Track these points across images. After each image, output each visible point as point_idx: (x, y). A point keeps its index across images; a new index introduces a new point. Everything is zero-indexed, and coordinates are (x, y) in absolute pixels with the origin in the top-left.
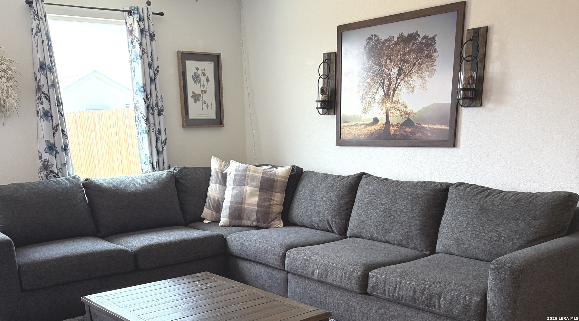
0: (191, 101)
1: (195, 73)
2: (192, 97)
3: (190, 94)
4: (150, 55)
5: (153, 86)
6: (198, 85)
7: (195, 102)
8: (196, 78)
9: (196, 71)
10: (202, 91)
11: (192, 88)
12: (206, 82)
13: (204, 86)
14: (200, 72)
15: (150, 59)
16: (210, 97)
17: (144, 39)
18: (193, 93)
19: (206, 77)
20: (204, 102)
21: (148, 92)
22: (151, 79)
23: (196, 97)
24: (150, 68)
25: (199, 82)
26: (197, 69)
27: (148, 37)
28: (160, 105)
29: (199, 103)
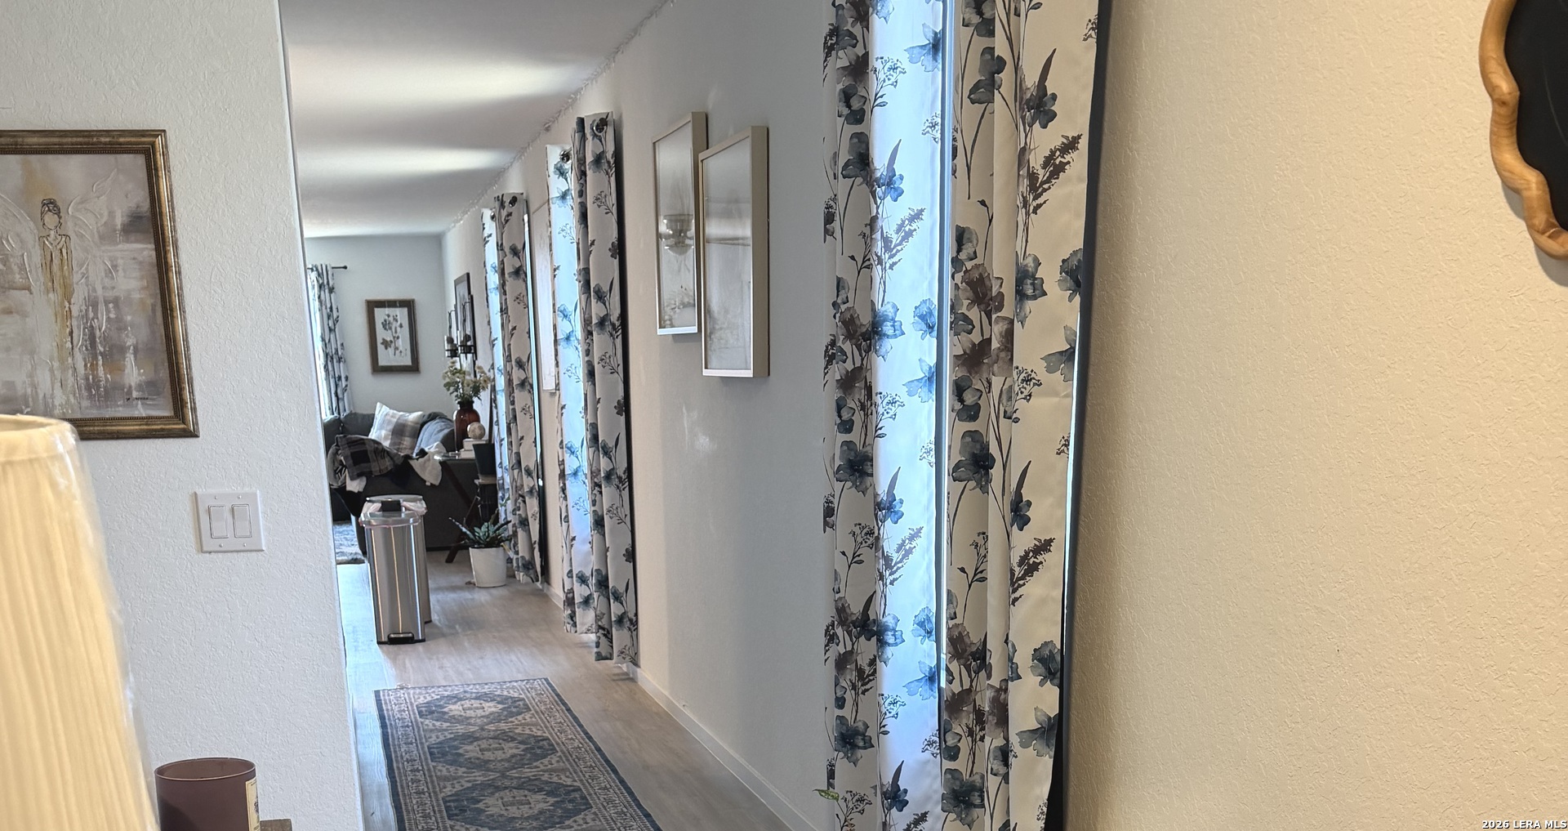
0: (381, 348)
1: (385, 321)
2: (382, 343)
3: (379, 341)
4: (329, 306)
5: (332, 336)
6: (389, 331)
7: (386, 348)
8: (386, 325)
9: (387, 318)
10: (394, 337)
11: (381, 334)
12: (399, 329)
13: (396, 332)
14: (391, 319)
15: (329, 310)
16: (404, 343)
17: (322, 293)
18: (384, 339)
19: (399, 323)
20: (396, 349)
21: (327, 341)
22: (330, 330)
23: (386, 344)
24: (329, 319)
25: (390, 328)
26: (389, 316)
27: (327, 291)
28: (340, 353)
29: (391, 350)
